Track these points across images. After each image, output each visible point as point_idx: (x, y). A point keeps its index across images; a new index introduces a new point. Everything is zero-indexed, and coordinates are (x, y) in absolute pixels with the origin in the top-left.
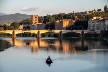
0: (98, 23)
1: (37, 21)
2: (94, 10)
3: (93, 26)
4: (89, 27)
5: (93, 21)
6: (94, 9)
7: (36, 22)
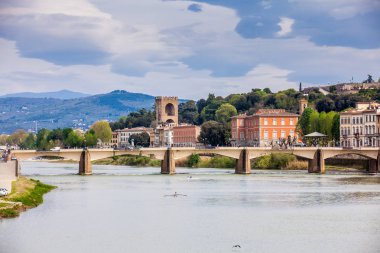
0: (372, 124)
1: (175, 118)
2: (370, 80)
3: (355, 135)
4: (345, 137)
5: (356, 117)
6: (370, 77)
7: (170, 121)
